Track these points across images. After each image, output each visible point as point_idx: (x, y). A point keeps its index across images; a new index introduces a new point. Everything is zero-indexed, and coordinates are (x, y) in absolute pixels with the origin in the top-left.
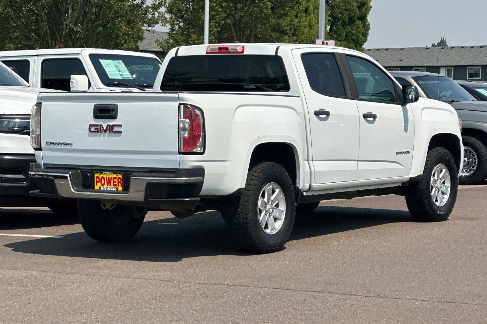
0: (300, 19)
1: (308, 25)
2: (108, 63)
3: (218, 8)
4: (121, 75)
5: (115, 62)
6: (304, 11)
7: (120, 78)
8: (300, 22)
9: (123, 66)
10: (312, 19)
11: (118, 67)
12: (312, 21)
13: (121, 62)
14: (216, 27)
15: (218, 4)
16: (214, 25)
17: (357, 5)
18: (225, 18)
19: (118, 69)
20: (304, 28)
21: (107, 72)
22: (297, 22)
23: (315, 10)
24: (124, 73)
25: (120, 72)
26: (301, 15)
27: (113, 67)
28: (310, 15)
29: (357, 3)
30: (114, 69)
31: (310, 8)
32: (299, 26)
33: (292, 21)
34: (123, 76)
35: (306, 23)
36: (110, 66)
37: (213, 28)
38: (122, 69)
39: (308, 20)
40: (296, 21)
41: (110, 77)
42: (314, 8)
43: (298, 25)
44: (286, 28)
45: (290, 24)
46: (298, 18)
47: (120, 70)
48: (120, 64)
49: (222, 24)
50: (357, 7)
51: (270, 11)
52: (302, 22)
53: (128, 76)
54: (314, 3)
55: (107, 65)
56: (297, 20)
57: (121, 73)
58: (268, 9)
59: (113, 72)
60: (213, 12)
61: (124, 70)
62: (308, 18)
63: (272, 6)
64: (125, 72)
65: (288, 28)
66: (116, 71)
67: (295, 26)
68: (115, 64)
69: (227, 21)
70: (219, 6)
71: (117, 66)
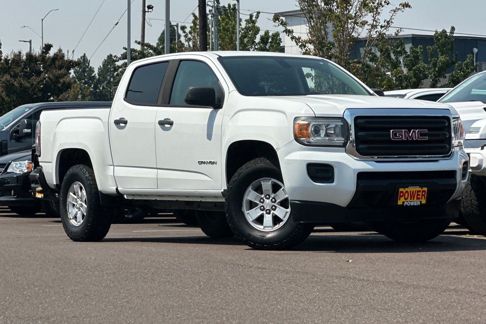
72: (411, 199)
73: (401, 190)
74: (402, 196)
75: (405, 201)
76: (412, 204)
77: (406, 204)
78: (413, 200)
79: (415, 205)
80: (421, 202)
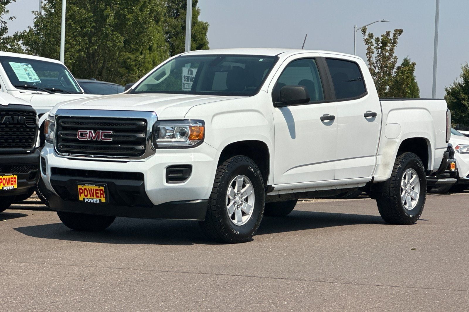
0: (145, 56)
1: (152, 62)
2: (17, 66)
3: (72, 41)
4: (31, 78)
5: (24, 65)
6: (148, 48)
7: (29, 81)
8: (144, 58)
9: (32, 69)
10: (156, 56)
11: (27, 70)
12: (155, 58)
13: (30, 66)
14: (71, 59)
15: (72, 38)
16: (69, 58)
17: (196, 46)
18: (79, 51)
19: (27, 72)
20: (148, 64)
21: (17, 75)
22: (142, 59)
23: (158, 48)
24: (32, 76)
25: (29, 75)
26: (146, 52)
27: (22, 70)
28: (154, 53)
29: (196, 44)
30: (24, 73)
31: (154, 46)
32: (144, 63)
33: (138, 57)
34: (32, 79)
35: (150, 60)
36: (19, 68)
37: (68, 60)
38: (30, 73)
39: (152, 57)
40: (140, 58)
41: (20, 80)
42: (157, 46)
43: (143, 61)
44: (131, 64)
45: (136, 60)
46: (143, 55)
47: (29, 73)
48: (28, 67)
49: (76, 56)
50: (195, 47)
51: (123, 45)
52: (147, 58)
53: (37, 80)
54: (158, 41)
55: (16, 67)
56: (142, 57)
57: (30, 77)
58: (121, 43)
59: (22, 75)
60: (68, 45)
61: (33, 74)
62: (152, 55)
63: (124, 40)
64: (34, 75)
65: (134, 63)
66: (26, 74)
67: (140, 62)
68: (24, 67)
69: (81, 53)
70: (73, 39)
71: (25, 70)
72: (91, 196)
73: (79, 187)
74: (82, 193)
75: (86, 197)
76: (92, 201)
77: (86, 200)
78: (93, 198)
79: (95, 202)
80: (100, 200)
